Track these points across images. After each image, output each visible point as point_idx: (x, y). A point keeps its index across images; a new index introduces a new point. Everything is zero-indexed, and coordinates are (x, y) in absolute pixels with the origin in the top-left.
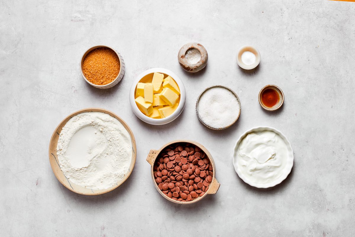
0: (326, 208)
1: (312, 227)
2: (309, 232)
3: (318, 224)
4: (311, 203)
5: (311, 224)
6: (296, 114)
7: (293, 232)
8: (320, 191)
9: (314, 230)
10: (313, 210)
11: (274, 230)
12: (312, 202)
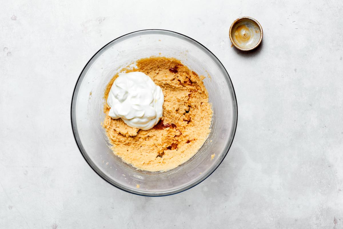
0: (336, 188)
1: (319, 213)
2: (316, 219)
3: (328, 209)
4: (317, 182)
5: (318, 209)
6: (295, 70)
7: (296, 220)
8: (329, 166)
9: (322, 217)
10: (320, 191)
11: (272, 219)
12: (319, 181)
